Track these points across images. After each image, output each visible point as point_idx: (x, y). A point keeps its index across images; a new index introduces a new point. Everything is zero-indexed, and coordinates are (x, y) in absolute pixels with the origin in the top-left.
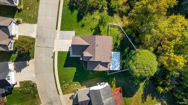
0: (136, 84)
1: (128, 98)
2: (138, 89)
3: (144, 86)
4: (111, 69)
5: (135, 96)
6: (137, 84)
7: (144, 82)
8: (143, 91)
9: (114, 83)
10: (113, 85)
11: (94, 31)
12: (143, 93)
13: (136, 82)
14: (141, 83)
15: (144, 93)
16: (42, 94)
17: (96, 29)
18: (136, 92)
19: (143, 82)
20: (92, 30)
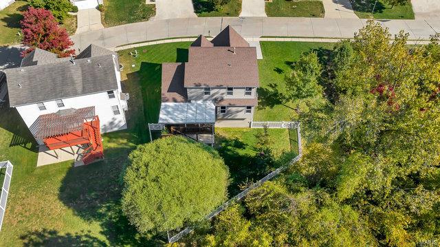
0: (101, 207)
1: (59, 185)
2: (82, 216)
3: (86, 236)
4: (163, 104)
5: (59, 208)
6: (102, 211)
7: (103, 238)
8: (68, 234)
9: (121, 144)
10: (114, 142)
11: (271, 90)
12: (62, 234)
13: (109, 209)
14: (102, 225)
15: (62, 237)
16: (126, 29)
17: (276, 94)
18: (70, 212)
19: (102, 233)
20: (271, 86)
